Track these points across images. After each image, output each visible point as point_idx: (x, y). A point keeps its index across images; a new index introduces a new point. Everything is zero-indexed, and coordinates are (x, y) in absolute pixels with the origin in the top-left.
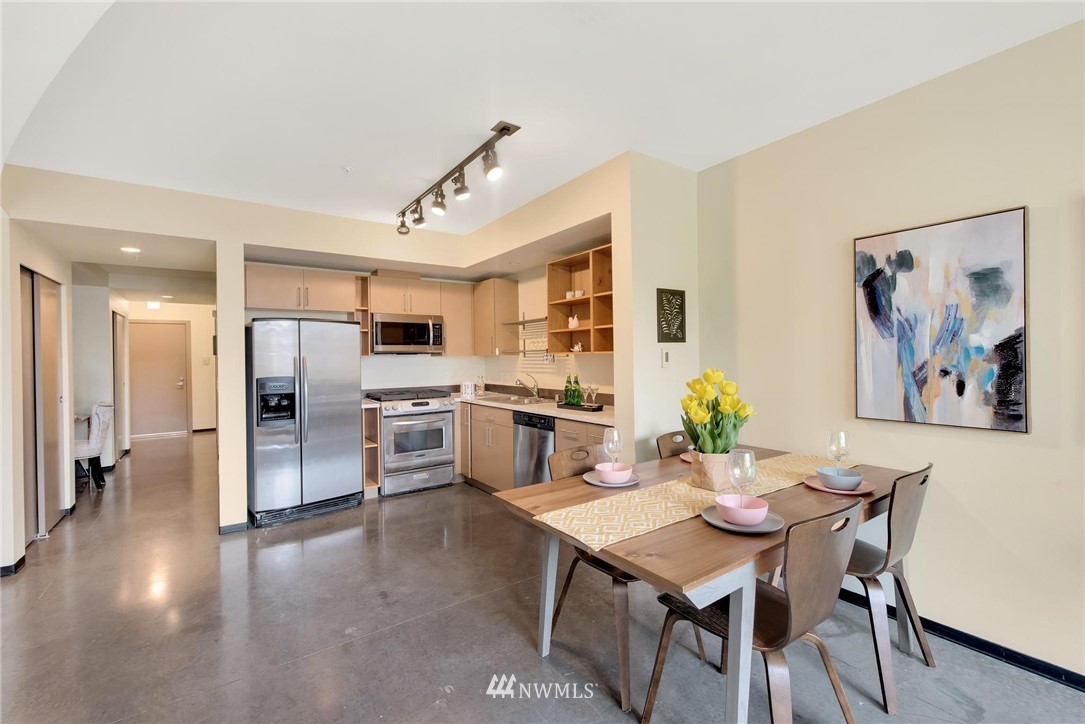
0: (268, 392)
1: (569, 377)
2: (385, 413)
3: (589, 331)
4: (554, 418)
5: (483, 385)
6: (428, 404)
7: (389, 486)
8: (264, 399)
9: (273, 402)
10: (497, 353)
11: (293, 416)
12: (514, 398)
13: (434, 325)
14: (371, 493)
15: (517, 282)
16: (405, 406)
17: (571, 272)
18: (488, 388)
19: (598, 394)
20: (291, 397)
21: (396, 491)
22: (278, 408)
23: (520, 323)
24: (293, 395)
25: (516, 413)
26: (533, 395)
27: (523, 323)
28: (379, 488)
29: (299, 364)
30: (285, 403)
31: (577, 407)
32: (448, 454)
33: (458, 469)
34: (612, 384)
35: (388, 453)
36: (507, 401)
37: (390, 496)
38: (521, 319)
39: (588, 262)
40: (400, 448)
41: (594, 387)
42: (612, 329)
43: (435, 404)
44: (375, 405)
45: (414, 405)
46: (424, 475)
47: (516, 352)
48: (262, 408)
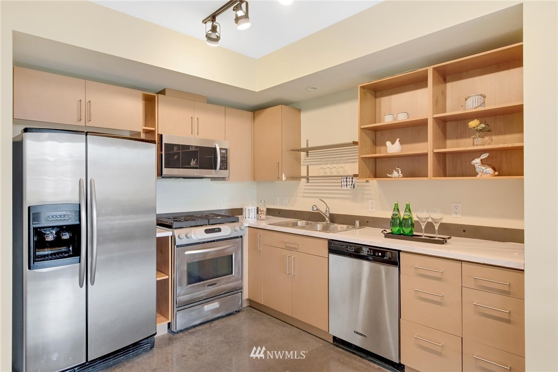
0: (43, 223)
1: (396, 205)
2: (178, 242)
3: (426, 155)
4: (399, 251)
5: (265, 210)
6: (219, 230)
7: (181, 320)
8: (39, 233)
9: (50, 238)
10: (284, 178)
11: (77, 253)
12: (300, 223)
13: (221, 149)
14: (161, 330)
15: (300, 110)
16: (198, 234)
17: (376, 98)
18: (270, 212)
19: (442, 224)
20: (75, 229)
21: (188, 326)
22: (58, 242)
23: (303, 150)
24: (78, 227)
25: (331, 242)
26: (324, 220)
27: (307, 150)
28: (169, 324)
29: (86, 189)
30: (66, 236)
31: (411, 237)
32: (237, 280)
33: (246, 295)
34: (522, 218)
35: (181, 285)
36: (295, 225)
37: (181, 331)
38: (303, 146)
39: (426, 80)
40: (194, 278)
41: (436, 216)
42: (521, 149)
43: (226, 230)
44: (167, 233)
45: (207, 231)
46: (215, 305)
47: (298, 178)
48: (36, 243)
